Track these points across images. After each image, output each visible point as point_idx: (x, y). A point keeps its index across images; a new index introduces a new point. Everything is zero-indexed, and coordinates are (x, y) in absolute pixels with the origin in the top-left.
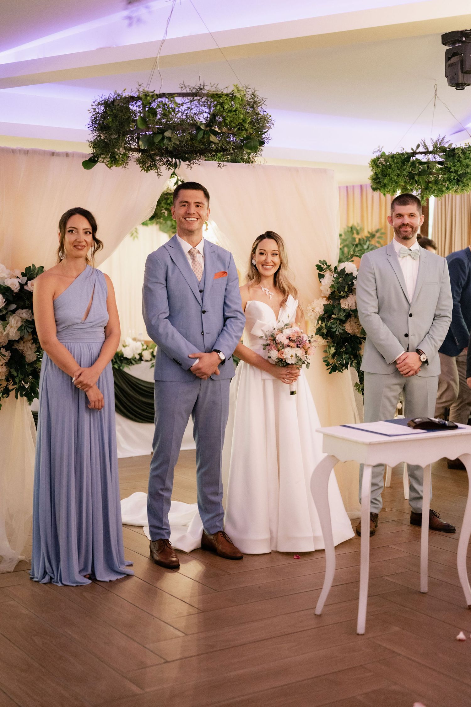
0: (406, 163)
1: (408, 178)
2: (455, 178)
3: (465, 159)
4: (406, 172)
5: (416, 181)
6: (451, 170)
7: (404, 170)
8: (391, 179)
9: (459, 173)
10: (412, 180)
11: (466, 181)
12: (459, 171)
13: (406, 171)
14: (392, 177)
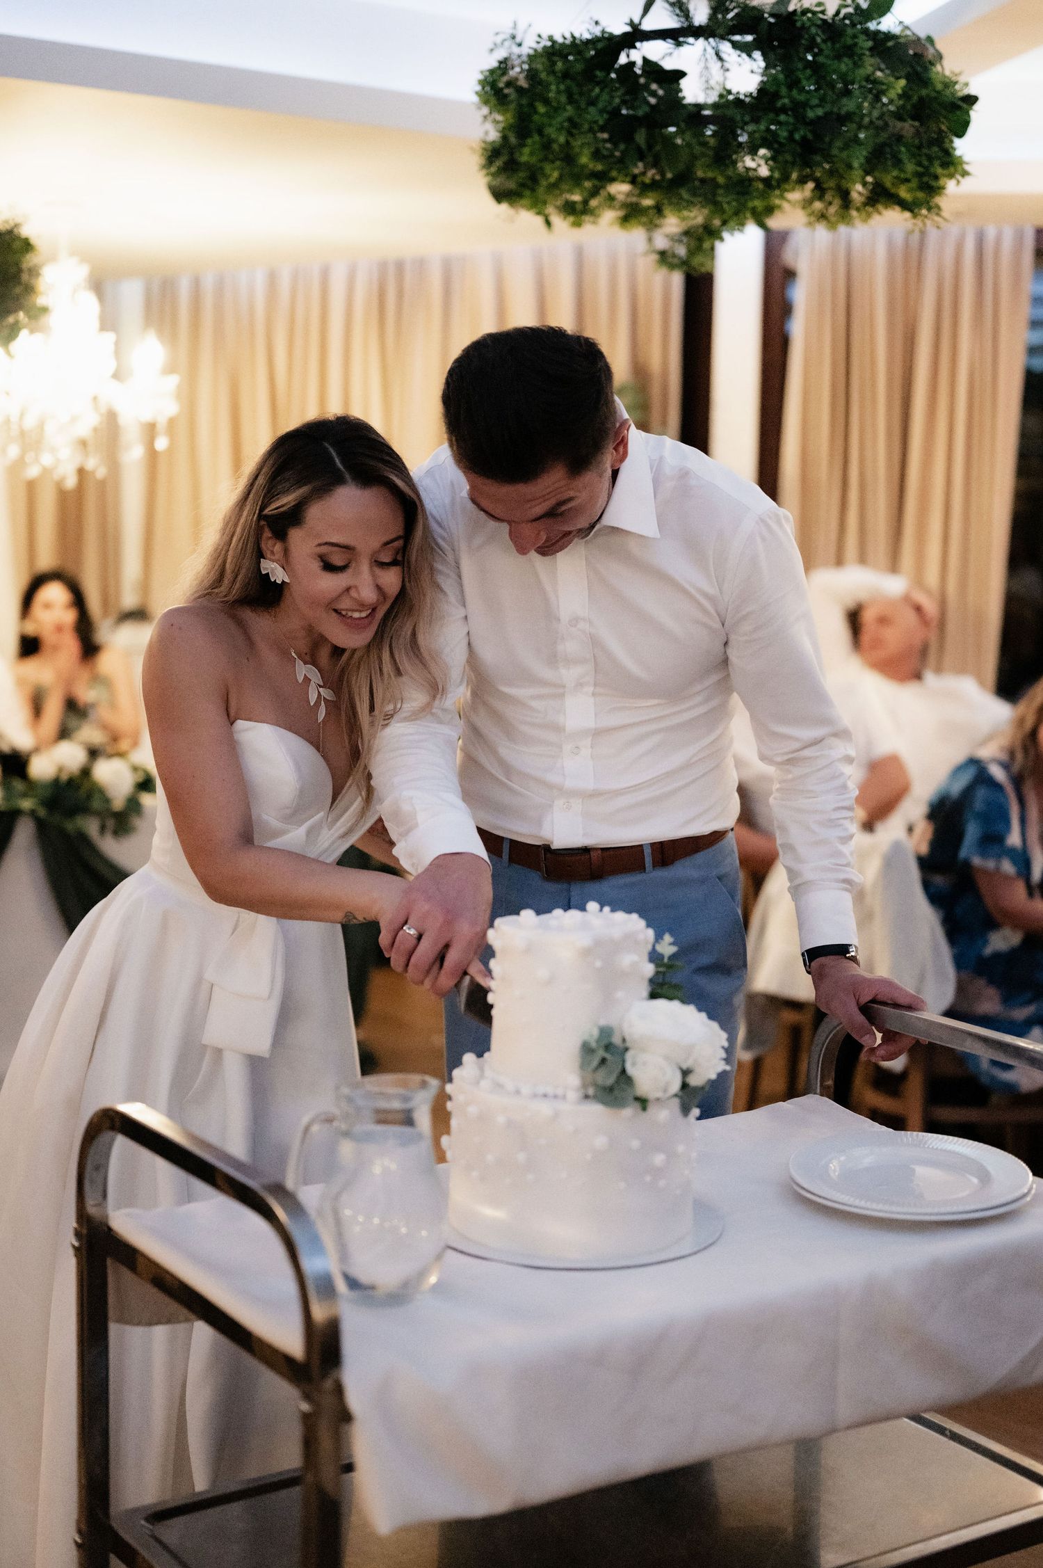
0: (598, 73)
1: (605, 136)
2: (797, 137)
3: (838, 57)
4: (601, 112)
5: (639, 149)
6: (779, 104)
7: (592, 103)
8: (547, 145)
9: (811, 114)
10: (622, 147)
11: (842, 149)
12: (812, 108)
13: (601, 105)
14: (553, 136)
